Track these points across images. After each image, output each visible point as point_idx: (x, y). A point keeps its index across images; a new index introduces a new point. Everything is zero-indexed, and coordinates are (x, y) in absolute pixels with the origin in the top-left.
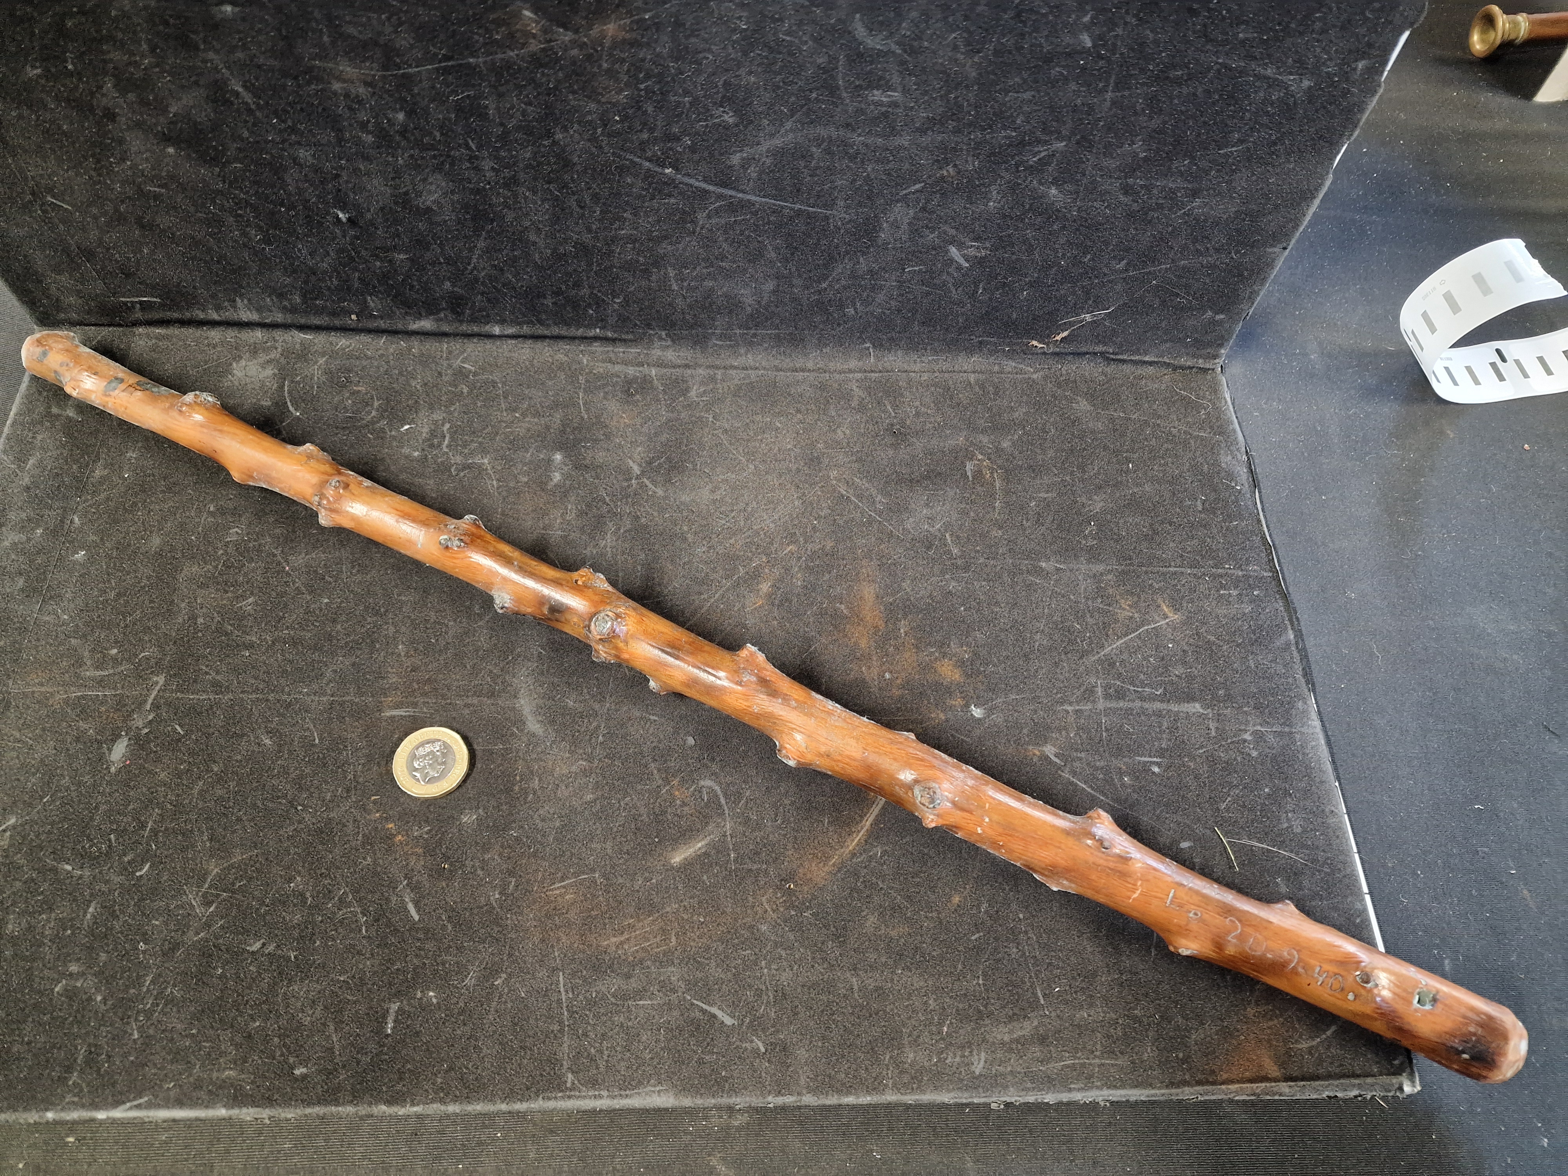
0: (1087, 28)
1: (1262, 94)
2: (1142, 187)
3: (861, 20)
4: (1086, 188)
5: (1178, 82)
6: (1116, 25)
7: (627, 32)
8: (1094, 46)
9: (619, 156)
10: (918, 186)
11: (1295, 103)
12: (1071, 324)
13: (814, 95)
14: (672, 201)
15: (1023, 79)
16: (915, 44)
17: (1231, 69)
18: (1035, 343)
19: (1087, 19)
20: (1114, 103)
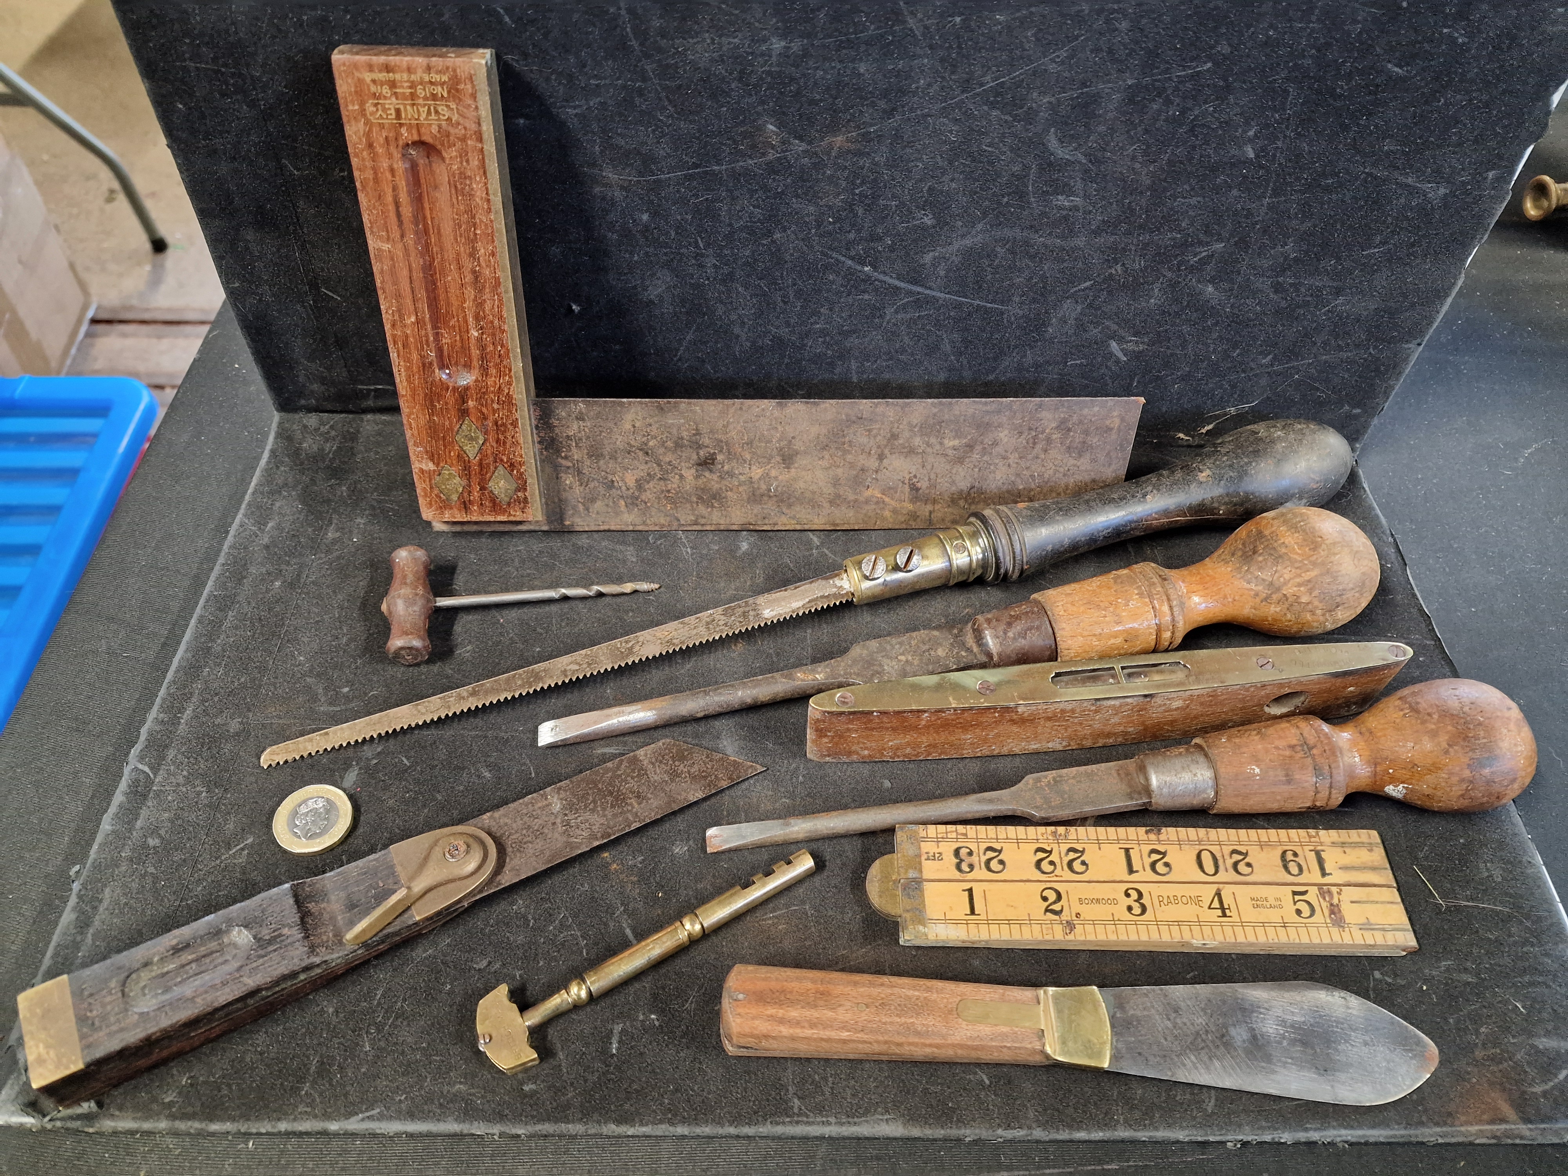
0: (1250, 141)
1: (1403, 200)
2: (1291, 285)
3: (1056, 134)
4: (1240, 287)
5: (1328, 189)
6: (1278, 138)
7: (852, 143)
8: (1257, 156)
9: (826, 255)
10: (1088, 284)
11: (1432, 208)
12: (1217, 417)
13: (1006, 200)
14: (866, 297)
15: (1190, 185)
16: (1099, 155)
17: (1376, 178)
18: (1181, 435)
19: (1251, 133)
20: (1271, 207)
